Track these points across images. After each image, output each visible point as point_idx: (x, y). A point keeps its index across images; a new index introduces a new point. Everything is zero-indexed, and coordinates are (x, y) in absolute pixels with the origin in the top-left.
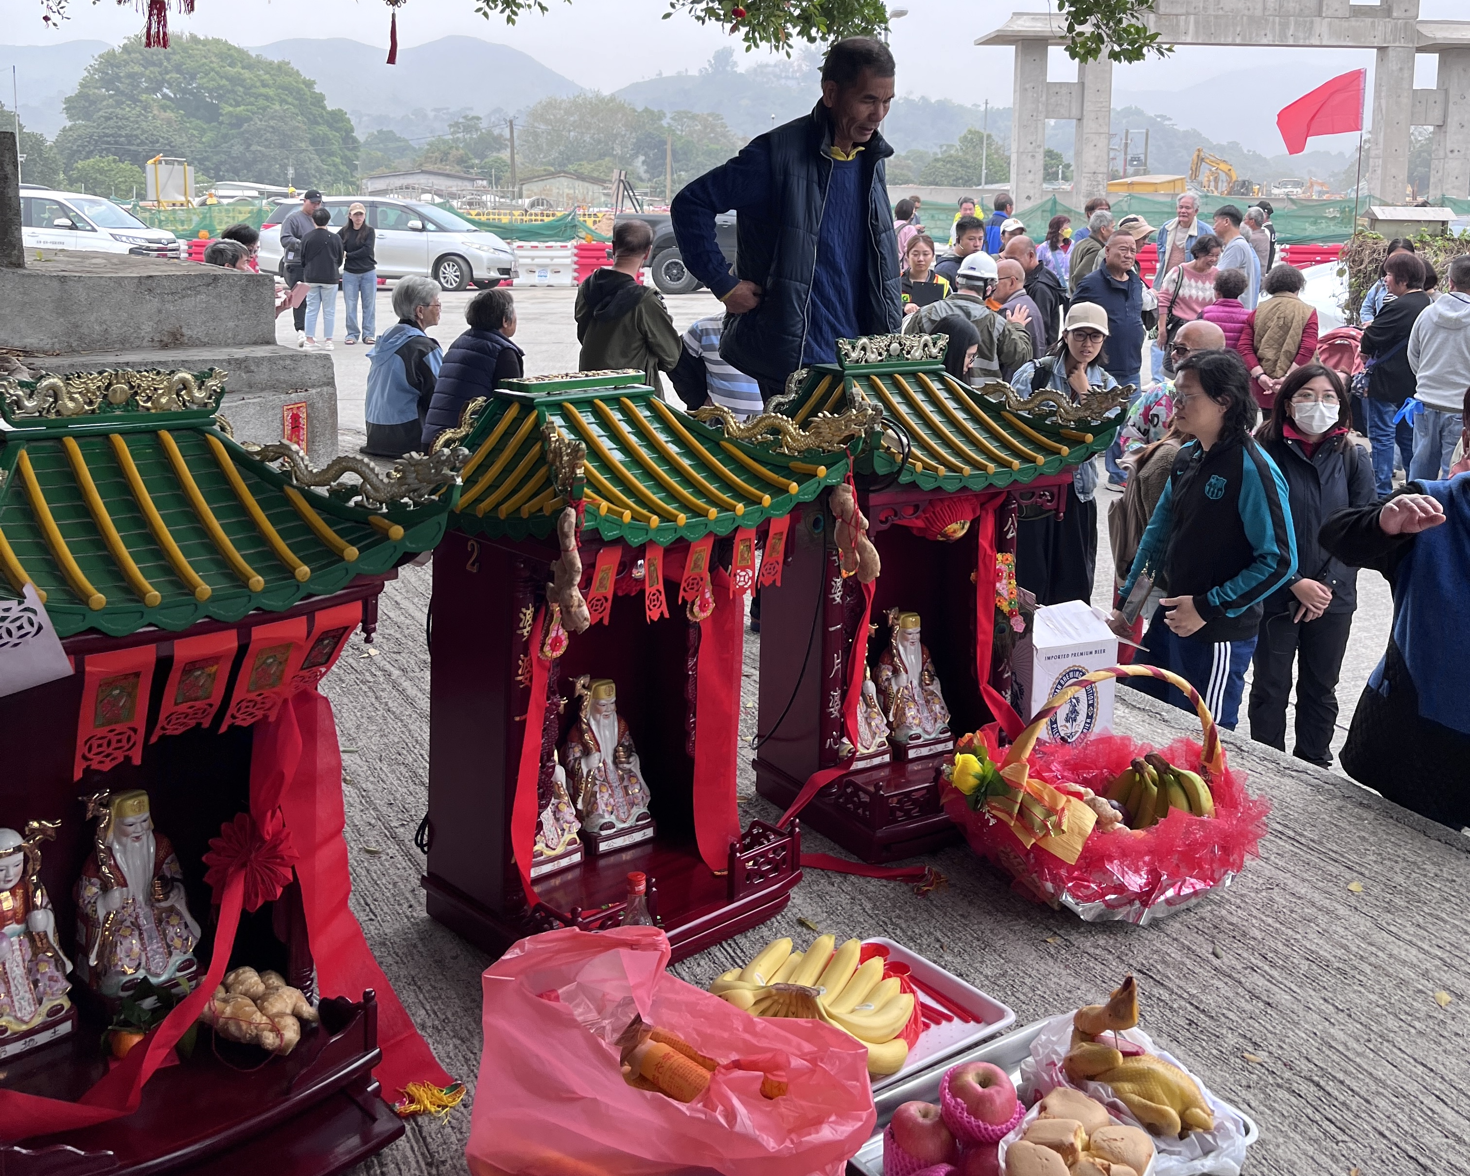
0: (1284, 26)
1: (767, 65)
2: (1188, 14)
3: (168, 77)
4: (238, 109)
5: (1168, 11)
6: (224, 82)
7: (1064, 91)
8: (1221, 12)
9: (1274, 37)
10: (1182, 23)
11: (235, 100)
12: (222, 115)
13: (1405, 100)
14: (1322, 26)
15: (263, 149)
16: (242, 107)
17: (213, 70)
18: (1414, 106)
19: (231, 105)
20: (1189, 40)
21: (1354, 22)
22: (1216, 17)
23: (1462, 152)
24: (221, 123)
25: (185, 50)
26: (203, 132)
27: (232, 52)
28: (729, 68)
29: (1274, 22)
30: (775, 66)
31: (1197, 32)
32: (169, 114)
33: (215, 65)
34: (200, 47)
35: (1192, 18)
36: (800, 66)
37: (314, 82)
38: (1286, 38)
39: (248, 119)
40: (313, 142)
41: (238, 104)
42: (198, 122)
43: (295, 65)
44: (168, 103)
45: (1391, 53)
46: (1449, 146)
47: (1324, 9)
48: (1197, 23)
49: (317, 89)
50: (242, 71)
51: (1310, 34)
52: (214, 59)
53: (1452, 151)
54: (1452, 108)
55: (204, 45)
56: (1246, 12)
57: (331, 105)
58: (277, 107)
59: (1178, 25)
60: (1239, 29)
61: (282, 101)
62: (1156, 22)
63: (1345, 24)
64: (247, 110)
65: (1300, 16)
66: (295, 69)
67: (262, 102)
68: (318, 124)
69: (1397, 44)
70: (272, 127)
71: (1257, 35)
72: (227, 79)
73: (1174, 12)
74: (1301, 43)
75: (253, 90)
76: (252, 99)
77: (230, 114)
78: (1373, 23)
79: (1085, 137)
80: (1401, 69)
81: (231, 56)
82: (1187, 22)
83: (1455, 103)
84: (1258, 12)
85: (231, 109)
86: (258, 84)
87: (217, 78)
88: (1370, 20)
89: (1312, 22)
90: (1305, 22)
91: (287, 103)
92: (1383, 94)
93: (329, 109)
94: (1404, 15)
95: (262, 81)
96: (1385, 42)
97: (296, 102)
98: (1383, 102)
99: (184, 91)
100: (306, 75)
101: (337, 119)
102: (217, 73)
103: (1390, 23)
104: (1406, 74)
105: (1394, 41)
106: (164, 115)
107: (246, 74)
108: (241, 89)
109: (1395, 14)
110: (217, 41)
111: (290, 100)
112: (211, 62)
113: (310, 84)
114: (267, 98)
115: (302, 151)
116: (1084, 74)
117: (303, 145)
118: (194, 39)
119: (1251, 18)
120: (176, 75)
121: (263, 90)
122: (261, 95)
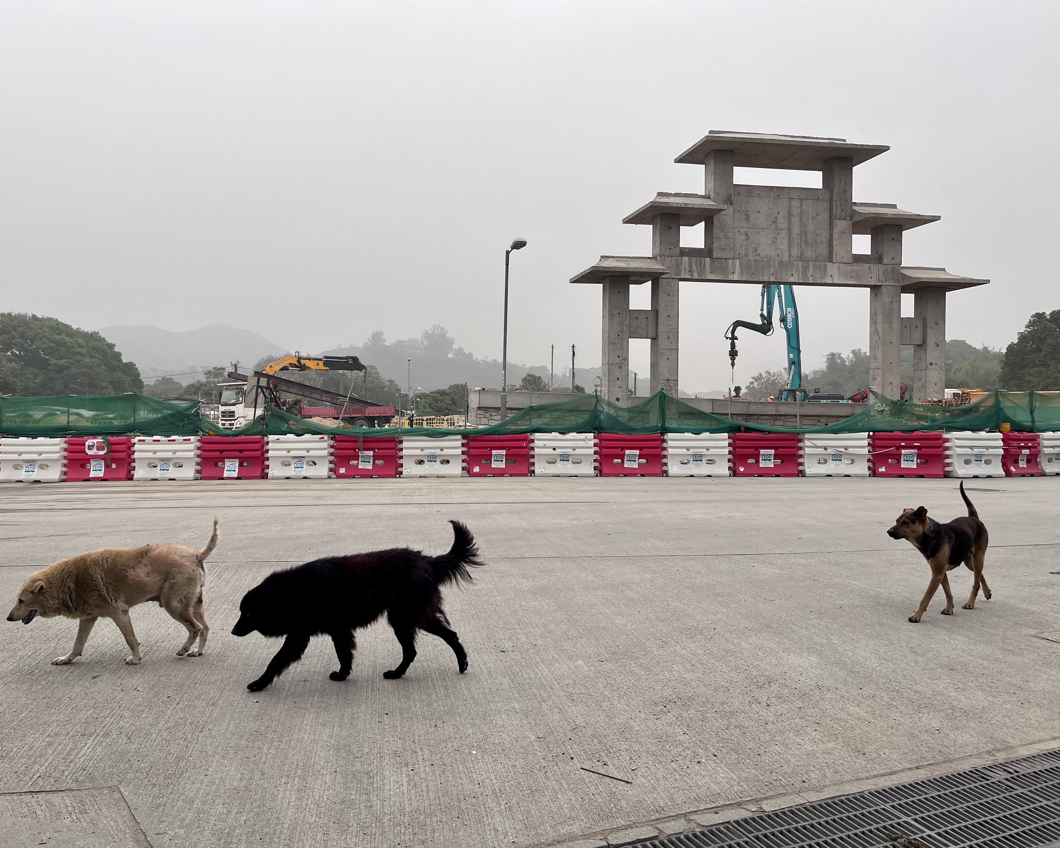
0: (806, 269)
1: (403, 341)
2: (734, 259)
3: (14, 341)
4: (61, 361)
5: (719, 255)
6: (52, 345)
7: (642, 317)
8: (758, 258)
9: (798, 276)
10: (730, 265)
11: (59, 356)
12: (50, 365)
13: (896, 325)
14: (833, 269)
15: (77, 387)
16: (64, 360)
17: (45, 336)
18: (902, 330)
19: (56, 359)
20: (736, 278)
21: (856, 267)
22: (755, 261)
23: (938, 365)
24: (49, 370)
25: (27, 325)
26: (36, 376)
27: (60, 326)
28: (381, 343)
29: (798, 265)
30: (408, 341)
31: (742, 272)
32: (13, 364)
33: (47, 334)
34: (38, 322)
35: (737, 261)
36: (422, 342)
37: (114, 345)
38: (807, 277)
39: (68, 368)
40: (111, 383)
41: (61, 358)
42: (34, 370)
43: (102, 335)
44: (14, 357)
45: (884, 290)
46: (929, 361)
47: (834, 256)
48: (741, 265)
49: (116, 349)
50: (65, 338)
51: (825, 275)
52: (46, 330)
53: (931, 364)
54: (929, 331)
55: (40, 321)
56: (777, 258)
57: (125, 360)
58: (88, 360)
59: (727, 266)
60: (772, 270)
61: (92, 357)
62: (711, 264)
63: (849, 268)
64: (67, 362)
65: (816, 261)
66: (103, 336)
67: (78, 357)
68: (116, 371)
69: (888, 284)
70: (84, 373)
71: (786, 275)
72: (55, 342)
73: (724, 256)
74: (818, 281)
75: (72, 350)
76: (71, 355)
77: (56, 364)
78: (869, 268)
79: (659, 352)
80: (892, 302)
81: (58, 329)
82: (734, 265)
83: (932, 328)
84: (786, 258)
85: (56, 361)
86: (76, 346)
87: (48, 342)
88: (868, 265)
89: (825, 266)
90: (821, 266)
91: (95, 358)
92: (879, 321)
93: (124, 362)
94: (891, 262)
95: (79, 344)
96: (879, 282)
97: (101, 357)
98: (879, 327)
99: (26, 351)
100: (110, 340)
101: (130, 369)
102: (48, 339)
103: (881, 268)
104: (895, 305)
105: (886, 281)
106: (9, 365)
107: (68, 339)
108: (64, 349)
109: (885, 261)
110: (50, 319)
111: (97, 356)
112: (44, 332)
113: (112, 346)
114: (81, 354)
115: (104, 387)
116: (657, 303)
117: (104, 384)
118: (34, 317)
119: (781, 263)
120: (19, 340)
121: (79, 350)
122: (77, 353)
